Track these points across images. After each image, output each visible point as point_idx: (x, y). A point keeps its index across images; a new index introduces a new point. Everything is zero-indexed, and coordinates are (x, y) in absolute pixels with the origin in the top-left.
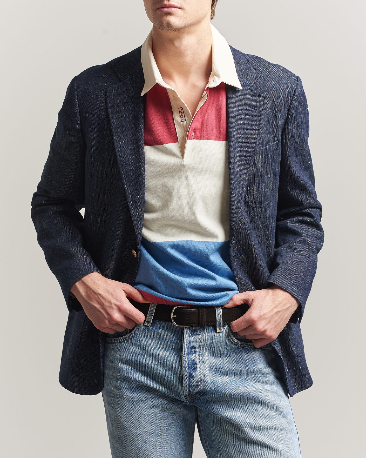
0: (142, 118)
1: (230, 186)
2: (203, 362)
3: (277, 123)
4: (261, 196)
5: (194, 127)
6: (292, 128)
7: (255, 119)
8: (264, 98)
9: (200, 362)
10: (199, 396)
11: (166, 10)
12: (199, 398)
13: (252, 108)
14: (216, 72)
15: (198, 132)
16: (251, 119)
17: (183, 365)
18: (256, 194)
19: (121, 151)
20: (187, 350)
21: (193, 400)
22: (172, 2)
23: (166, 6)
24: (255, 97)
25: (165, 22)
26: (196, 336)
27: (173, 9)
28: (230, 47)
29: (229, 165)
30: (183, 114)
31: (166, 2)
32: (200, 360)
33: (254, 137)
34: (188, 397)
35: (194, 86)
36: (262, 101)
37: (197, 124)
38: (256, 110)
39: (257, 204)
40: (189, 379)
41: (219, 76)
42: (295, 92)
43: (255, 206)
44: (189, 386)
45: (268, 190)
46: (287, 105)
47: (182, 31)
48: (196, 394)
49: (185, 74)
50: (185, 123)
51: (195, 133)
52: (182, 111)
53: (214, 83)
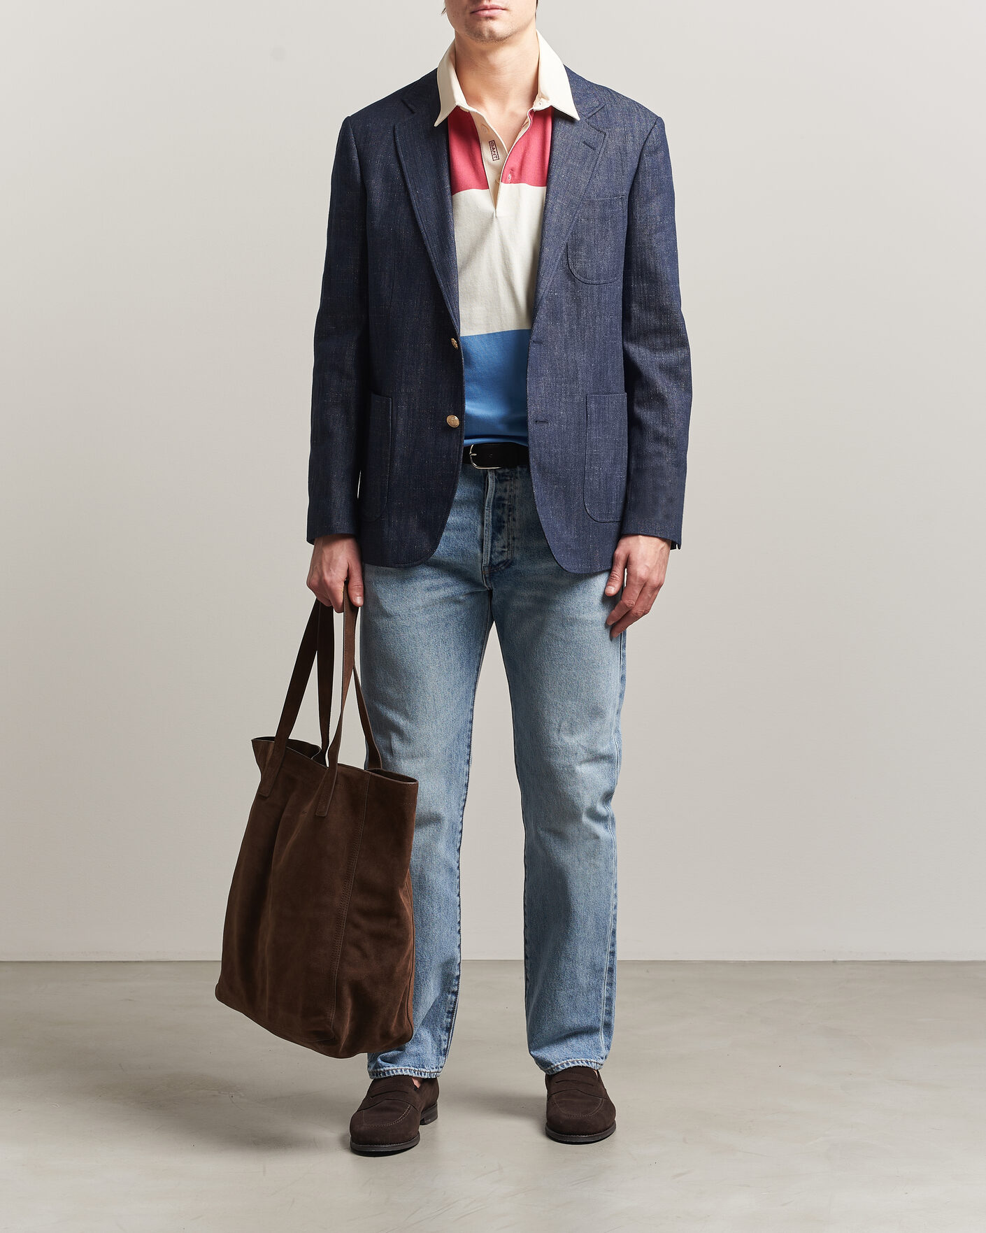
0: (445, 154)
1: (542, 239)
2: (514, 520)
3: (623, 171)
4: (592, 266)
5: (512, 166)
6: (647, 183)
7: (589, 159)
8: (605, 135)
9: (509, 519)
10: (503, 568)
11: (487, 13)
12: (502, 570)
13: (586, 144)
14: (543, 93)
15: (516, 173)
16: (584, 158)
17: (485, 522)
18: (585, 263)
19: (419, 202)
20: (492, 501)
21: (491, 576)
22: (494, 3)
23: (486, 9)
24: (593, 131)
25: (486, 29)
26: (505, 483)
27: (496, 11)
28: (566, 68)
29: (544, 212)
30: (495, 150)
31: (486, 3)
32: (509, 516)
33: (585, 183)
34: (487, 569)
35: (513, 114)
36: (602, 138)
37: (515, 163)
38: (591, 148)
39: (585, 278)
40: (492, 542)
41: (547, 99)
42: (650, 132)
43: (582, 279)
44: (491, 552)
45: (605, 263)
46: (638, 148)
47: (504, 41)
48: (499, 563)
49: (502, 98)
50: (498, 163)
51: (513, 176)
52: (493, 144)
53: (540, 105)
